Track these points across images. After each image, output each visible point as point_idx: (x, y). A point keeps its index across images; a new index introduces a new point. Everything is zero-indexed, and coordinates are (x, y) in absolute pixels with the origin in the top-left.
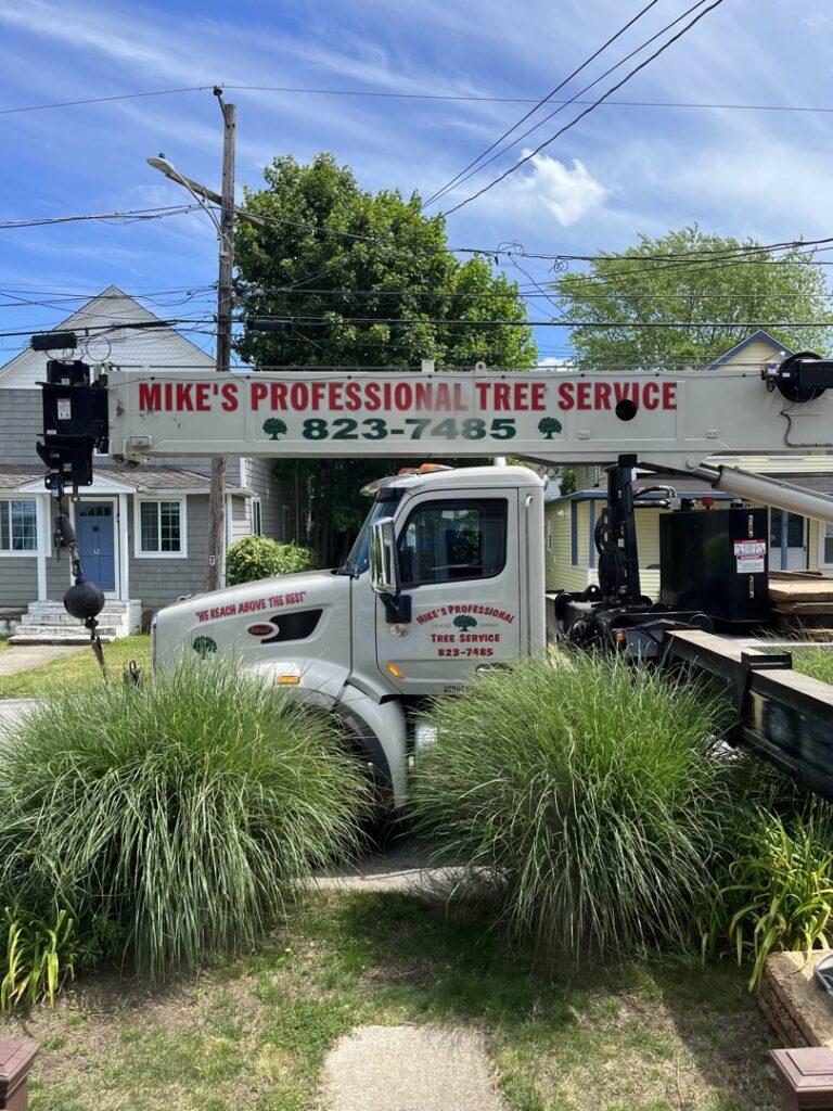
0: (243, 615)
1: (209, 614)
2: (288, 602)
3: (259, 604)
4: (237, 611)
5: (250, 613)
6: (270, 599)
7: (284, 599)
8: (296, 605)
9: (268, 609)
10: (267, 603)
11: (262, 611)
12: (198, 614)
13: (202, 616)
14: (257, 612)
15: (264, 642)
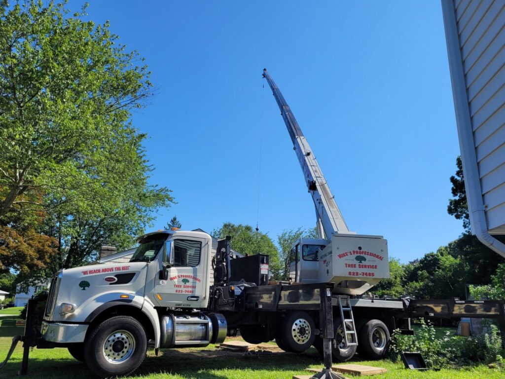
0: (103, 273)
1: (88, 272)
2: (123, 269)
3: (111, 269)
4: (101, 271)
5: (107, 273)
6: (116, 268)
7: (121, 268)
8: (126, 271)
9: (114, 272)
10: (114, 269)
11: (112, 272)
12: (83, 272)
13: (85, 273)
14: (109, 272)
15: (111, 284)
